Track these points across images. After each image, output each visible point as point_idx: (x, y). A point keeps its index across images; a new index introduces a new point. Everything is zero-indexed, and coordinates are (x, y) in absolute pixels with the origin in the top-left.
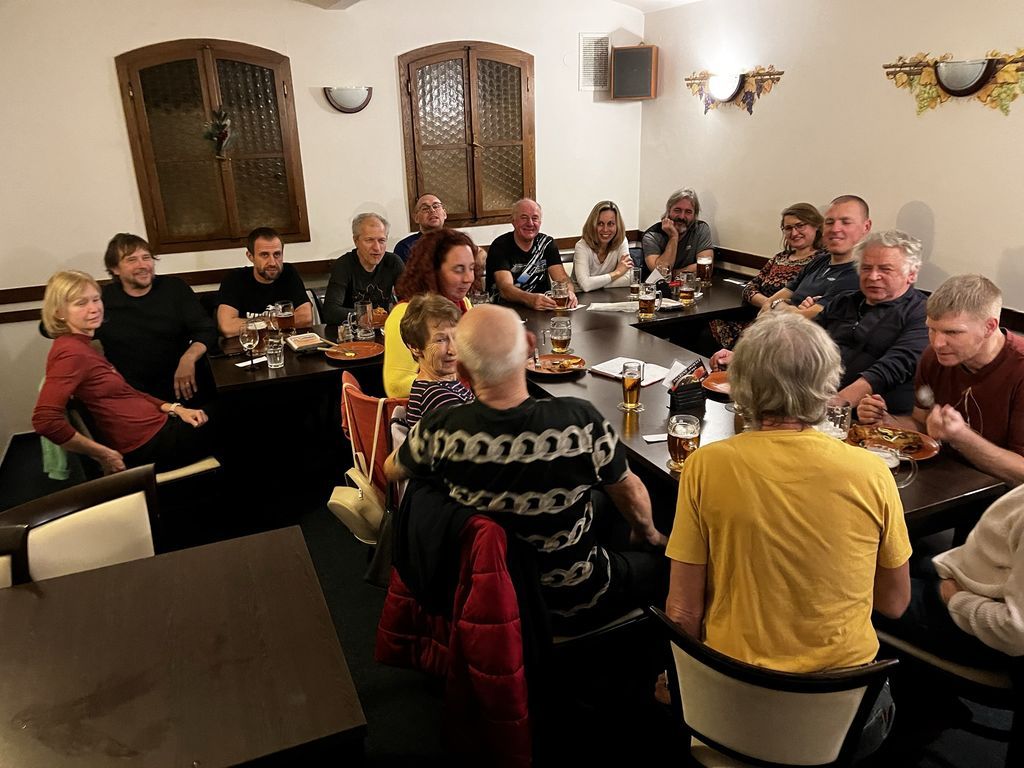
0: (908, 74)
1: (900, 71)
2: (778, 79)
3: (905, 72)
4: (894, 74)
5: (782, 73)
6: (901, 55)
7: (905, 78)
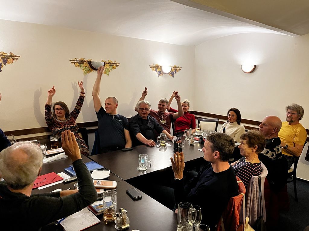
2: (17, 59)
3: (78, 63)
5: (19, 57)
6: (75, 58)
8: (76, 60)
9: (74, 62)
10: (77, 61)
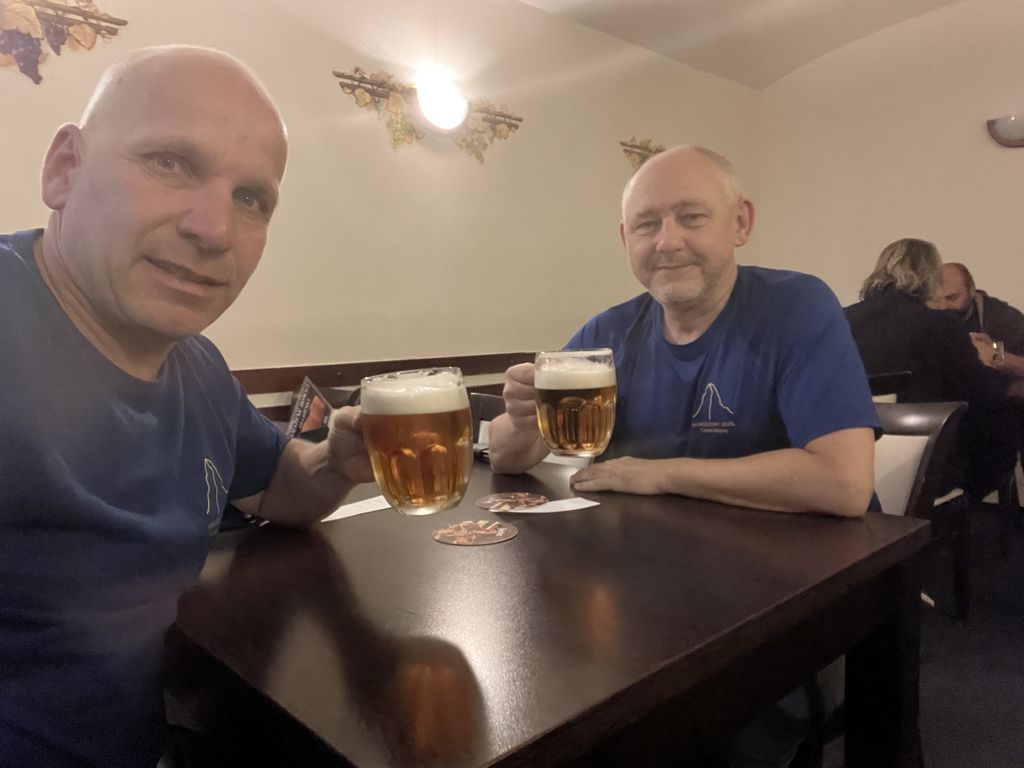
0: (372, 93)
1: (359, 87)
2: (113, 32)
3: (367, 90)
4: (353, 88)
5: (124, 23)
6: (357, 65)
7: (368, 97)
8: (357, 76)
9: (349, 82)
10: (362, 80)
